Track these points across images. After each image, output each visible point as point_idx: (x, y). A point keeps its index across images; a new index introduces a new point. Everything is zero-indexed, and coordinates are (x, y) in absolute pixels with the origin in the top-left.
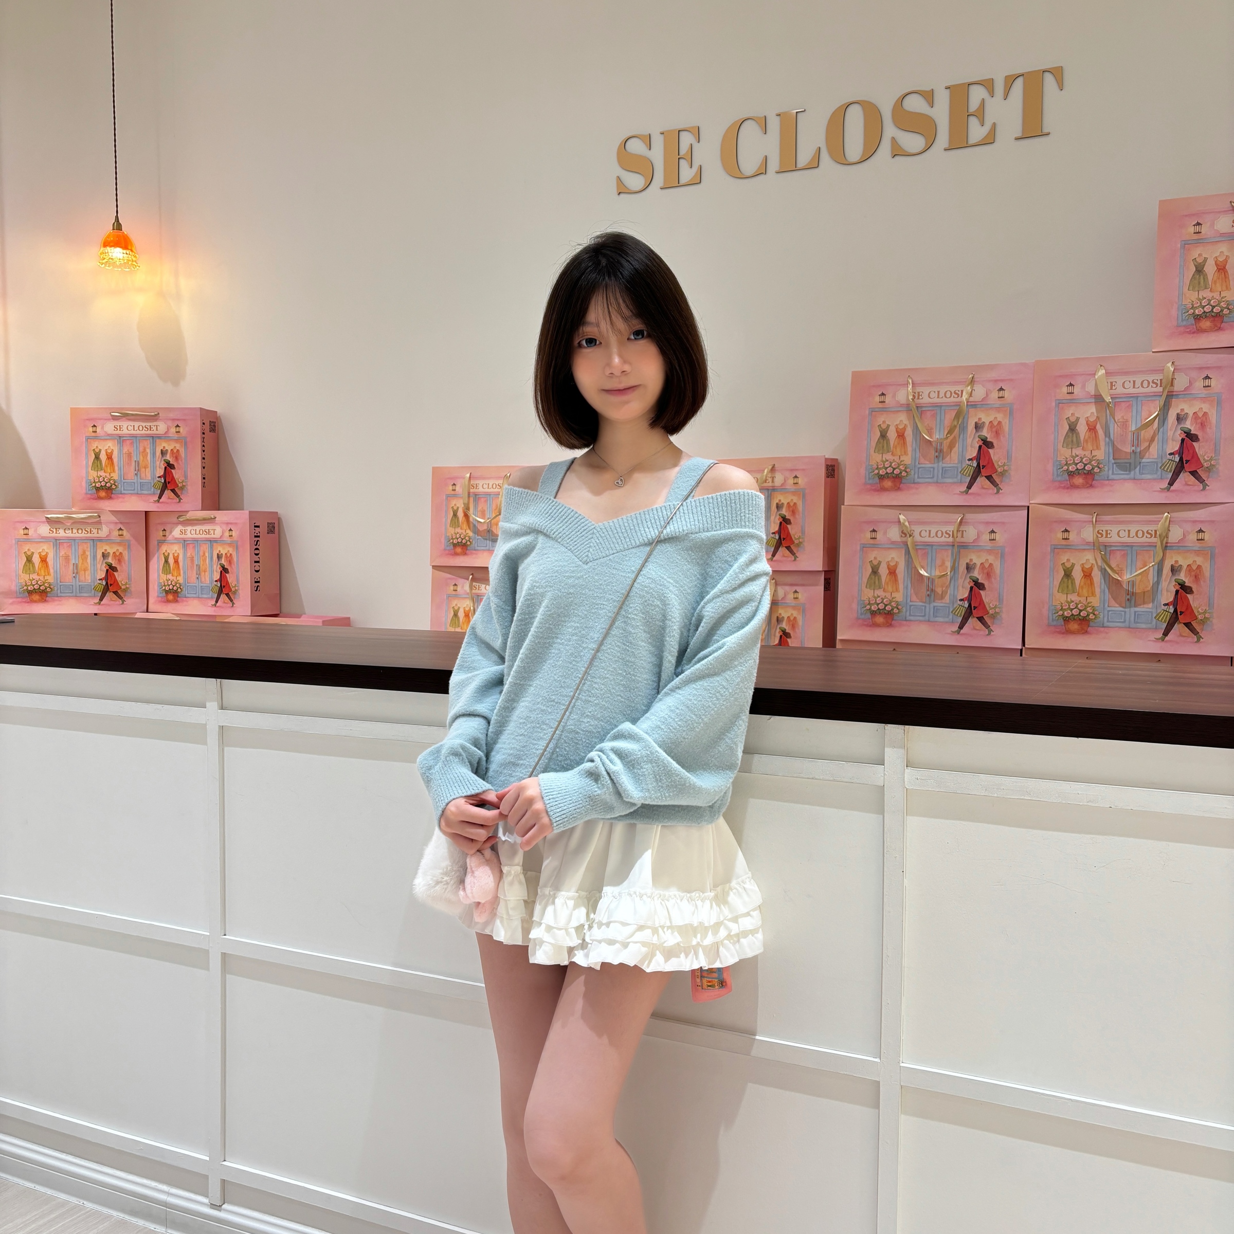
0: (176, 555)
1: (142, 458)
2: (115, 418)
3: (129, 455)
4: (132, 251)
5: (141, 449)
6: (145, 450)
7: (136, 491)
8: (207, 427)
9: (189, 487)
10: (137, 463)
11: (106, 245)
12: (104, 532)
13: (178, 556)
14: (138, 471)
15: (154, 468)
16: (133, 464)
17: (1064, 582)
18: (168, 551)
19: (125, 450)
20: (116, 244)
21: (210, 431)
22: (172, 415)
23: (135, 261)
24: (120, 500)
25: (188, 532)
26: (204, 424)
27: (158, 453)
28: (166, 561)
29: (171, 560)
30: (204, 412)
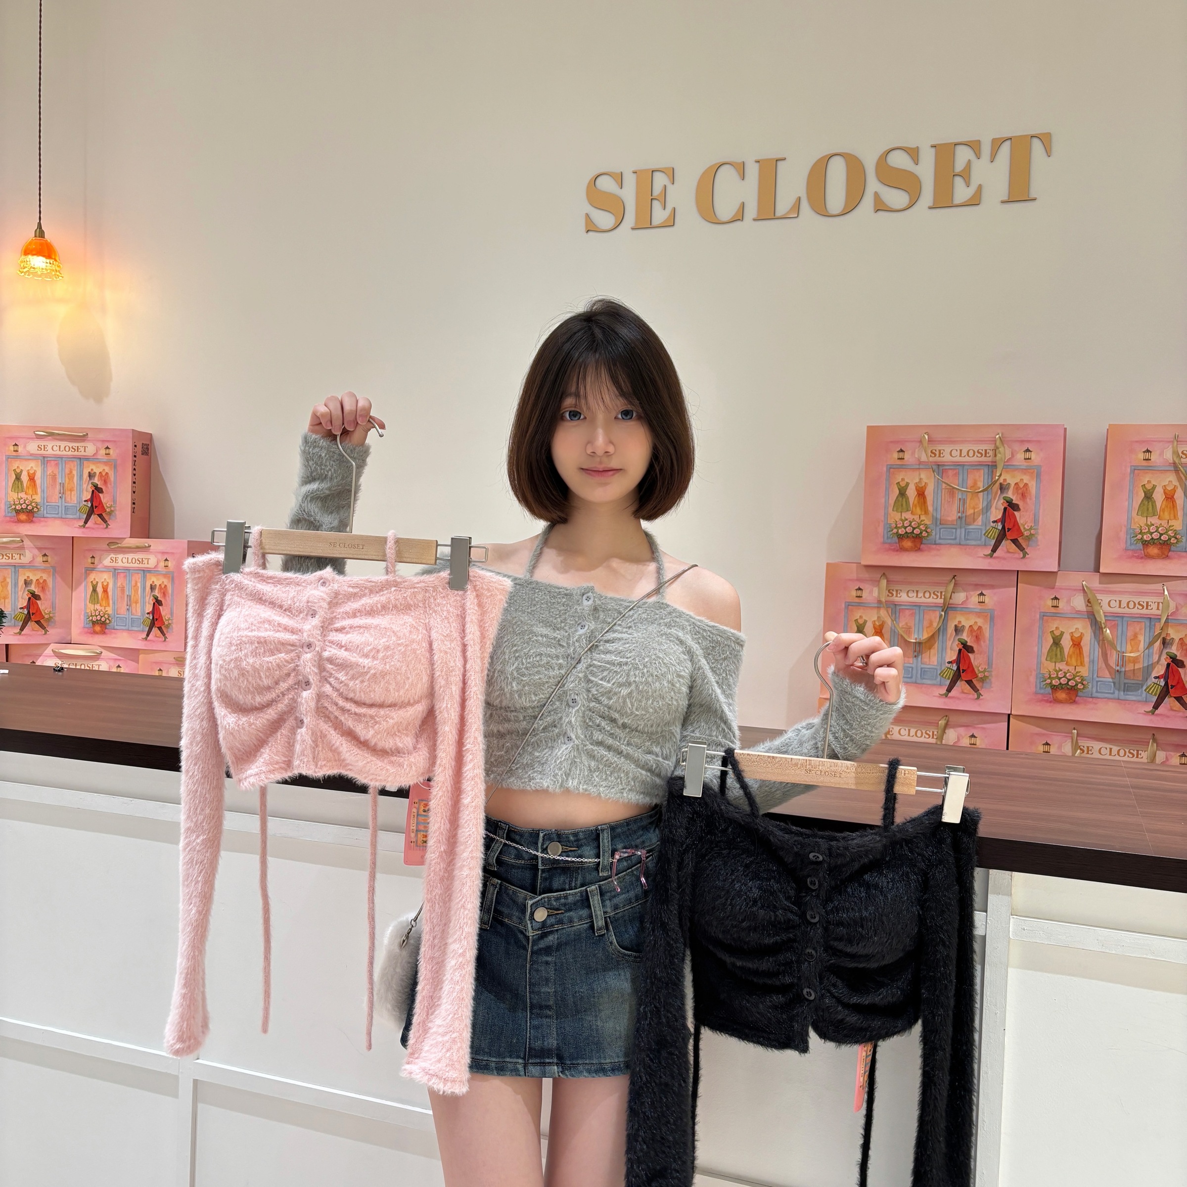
0: (105, 584)
1: (67, 480)
2: (39, 437)
3: (54, 477)
4: (56, 260)
5: (67, 471)
6: (71, 472)
7: (60, 515)
8: (139, 449)
9: (117, 513)
10: (62, 485)
11: (27, 252)
12: (27, 558)
13: (107, 585)
14: (62, 493)
15: (81, 492)
16: (58, 487)
17: (1052, 650)
18: (97, 580)
19: (49, 472)
20: (39, 253)
21: (142, 454)
22: (102, 436)
23: (59, 271)
24: (43, 524)
25: (119, 560)
26: (135, 446)
27: (86, 475)
28: (94, 590)
29: (100, 589)
30: (136, 434)
